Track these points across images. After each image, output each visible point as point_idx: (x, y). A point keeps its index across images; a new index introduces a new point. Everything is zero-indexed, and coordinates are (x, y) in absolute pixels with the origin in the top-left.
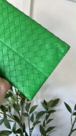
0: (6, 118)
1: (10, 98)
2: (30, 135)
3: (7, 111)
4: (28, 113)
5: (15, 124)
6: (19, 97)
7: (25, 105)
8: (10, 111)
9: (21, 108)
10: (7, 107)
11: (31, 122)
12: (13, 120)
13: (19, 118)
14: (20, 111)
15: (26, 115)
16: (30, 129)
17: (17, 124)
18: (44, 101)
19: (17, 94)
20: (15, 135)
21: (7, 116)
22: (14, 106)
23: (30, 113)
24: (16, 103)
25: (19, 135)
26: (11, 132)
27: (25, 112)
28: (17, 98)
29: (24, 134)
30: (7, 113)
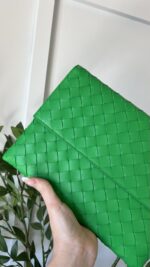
1: (8, 196)
2: (44, 263)
3: (2, 219)
4: (42, 223)
5: (16, 243)
6: (24, 193)
7: (37, 208)
8: (7, 219)
9: (28, 213)
10: (1, 212)
11: (46, 239)
12: (13, 236)
14: (26, 220)
15: (38, 226)
16: (44, 253)
17: (20, 242)
19: (22, 188)
20: (15, 264)
21: (1, 230)
22: (16, 208)
23: (45, 224)
24: (19, 204)
25: (22, 263)
26: (7, 259)
27: (36, 220)
28: (22, 195)
29: (33, 261)
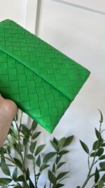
0: (5, 161)
1: (9, 136)
2: (36, 183)
3: (6, 152)
4: (34, 155)
5: (16, 169)
6: (21, 134)
7: (29, 144)
8: (9, 153)
10: (5, 147)
11: (36, 166)
12: (14, 165)
13: (22, 162)
14: (23, 153)
15: (30, 157)
16: (36, 176)
17: (19, 169)
18: (54, 139)
19: (19, 130)
22: (15, 145)
23: (36, 155)
24: (17, 142)
25: (21, 183)
26: (10, 180)
27: (30, 153)
28: (19, 136)
29: (28, 182)
30: (6, 155)
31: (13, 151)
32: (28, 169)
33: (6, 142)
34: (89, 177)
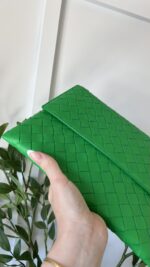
0: (3, 229)
1: (12, 194)
3: (5, 217)
5: (20, 242)
6: (29, 191)
7: (40, 207)
8: (10, 217)
9: (31, 212)
10: (4, 209)
11: (49, 239)
12: (15, 235)
13: (27, 231)
14: (30, 219)
15: (41, 225)
17: (23, 242)
19: (27, 186)
20: (17, 263)
21: (5, 228)
22: (19, 207)
23: (49, 223)
24: (23, 202)
25: (24, 262)
26: (10, 258)
27: (39, 219)
28: (26, 194)
29: (35, 261)
30: (5, 221)
31: (15, 215)
32: (36, 243)
33: (6, 202)
34: (125, 256)
